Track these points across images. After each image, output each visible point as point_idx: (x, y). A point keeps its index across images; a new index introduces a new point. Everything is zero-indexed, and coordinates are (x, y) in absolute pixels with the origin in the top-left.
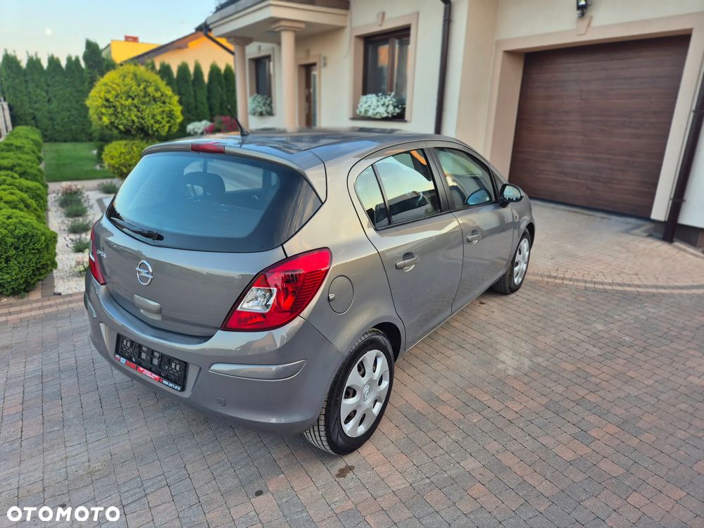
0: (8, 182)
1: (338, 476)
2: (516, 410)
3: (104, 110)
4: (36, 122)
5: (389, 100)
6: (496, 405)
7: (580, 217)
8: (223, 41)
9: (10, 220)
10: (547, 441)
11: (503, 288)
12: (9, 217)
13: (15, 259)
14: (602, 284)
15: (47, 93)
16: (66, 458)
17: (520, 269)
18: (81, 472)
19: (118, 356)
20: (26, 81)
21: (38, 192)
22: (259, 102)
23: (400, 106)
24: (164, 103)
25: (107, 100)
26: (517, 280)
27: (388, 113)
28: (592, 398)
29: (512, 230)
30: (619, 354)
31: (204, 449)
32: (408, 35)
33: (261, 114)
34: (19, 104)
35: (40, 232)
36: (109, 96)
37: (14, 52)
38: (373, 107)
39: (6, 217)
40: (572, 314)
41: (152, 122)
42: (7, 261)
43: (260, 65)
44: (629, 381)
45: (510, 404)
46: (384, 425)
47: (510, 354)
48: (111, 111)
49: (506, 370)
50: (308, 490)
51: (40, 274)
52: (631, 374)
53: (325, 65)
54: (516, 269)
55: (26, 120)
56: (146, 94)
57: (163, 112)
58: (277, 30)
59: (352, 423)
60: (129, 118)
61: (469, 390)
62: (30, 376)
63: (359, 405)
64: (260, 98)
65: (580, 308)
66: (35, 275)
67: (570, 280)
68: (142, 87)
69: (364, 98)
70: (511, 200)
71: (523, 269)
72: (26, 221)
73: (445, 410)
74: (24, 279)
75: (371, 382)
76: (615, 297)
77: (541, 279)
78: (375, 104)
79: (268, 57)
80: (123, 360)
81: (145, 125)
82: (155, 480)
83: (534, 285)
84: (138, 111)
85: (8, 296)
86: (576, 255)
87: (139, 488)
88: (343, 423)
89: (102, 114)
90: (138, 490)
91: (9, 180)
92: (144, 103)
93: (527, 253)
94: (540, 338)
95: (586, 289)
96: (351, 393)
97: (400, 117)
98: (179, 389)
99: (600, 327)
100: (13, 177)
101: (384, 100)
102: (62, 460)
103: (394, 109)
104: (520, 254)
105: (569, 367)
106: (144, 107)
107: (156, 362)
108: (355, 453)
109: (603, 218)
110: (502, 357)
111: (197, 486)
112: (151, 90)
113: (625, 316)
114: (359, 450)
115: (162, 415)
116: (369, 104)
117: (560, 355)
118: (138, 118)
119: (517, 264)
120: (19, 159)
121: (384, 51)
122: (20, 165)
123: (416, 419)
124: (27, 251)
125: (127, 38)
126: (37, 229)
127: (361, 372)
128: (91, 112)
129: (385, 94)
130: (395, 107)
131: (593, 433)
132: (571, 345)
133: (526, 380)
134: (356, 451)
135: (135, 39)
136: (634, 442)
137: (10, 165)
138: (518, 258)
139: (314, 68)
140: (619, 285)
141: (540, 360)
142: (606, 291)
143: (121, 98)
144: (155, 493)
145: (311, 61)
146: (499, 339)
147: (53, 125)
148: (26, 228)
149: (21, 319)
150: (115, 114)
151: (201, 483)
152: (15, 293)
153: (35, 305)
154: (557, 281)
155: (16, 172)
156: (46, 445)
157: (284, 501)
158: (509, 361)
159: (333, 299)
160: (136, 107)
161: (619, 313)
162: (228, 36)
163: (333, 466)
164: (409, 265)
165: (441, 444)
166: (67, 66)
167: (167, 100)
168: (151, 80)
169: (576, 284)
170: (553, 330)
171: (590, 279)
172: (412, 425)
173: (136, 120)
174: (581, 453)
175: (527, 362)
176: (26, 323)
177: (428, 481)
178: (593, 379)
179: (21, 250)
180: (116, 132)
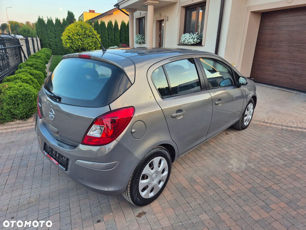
0: (28, 71)
1: (138, 216)
2: (234, 190)
3: (67, 41)
4: (50, 46)
5: (195, 36)
6: (223, 187)
7: (285, 93)
8: (124, 10)
9: (21, 87)
10: (246, 208)
11: (238, 126)
12: (20, 86)
13: (22, 104)
14: (291, 127)
15: (55, 35)
16: (21, 195)
17: (247, 118)
18: (25, 202)
19: (44, 151)
20: (47, 29)
21: (41, 76)
22: (139, 38)
23: (200, 39)
24: (93, 38)
25: (69, 37)
26: (246, 124)
27: (194, 42)
28: (275, 187)
29: (243, 99)
30: (294, 164)
31: (81, 196)
32: (205, 5)
33: (140, 43)
34: (44, 38)
35: (32, 93)
36: (70, 35)
37: (42, 17)
38: (187, 39)
39: (19, 86)
40: (272, 142)
41: (87, 46)
42: (18, 105)
43: (141, 21)
44: (297, 179)
45: (231, 187)
46: (165, 192)
47: (236, 161)
48: (70, 41)
49: (233, 168)
50: (121, 222)
51: (32, 111)
52: (299, 175)
53: (167, 20)
54: (245, 118)
55: (46, 46)
56: (85, 34)
57: (92, 41)
58: (146, 5)
59: (145, 192)
60: (78, 44)
61: (211, 178)
62: (18, 156)
63: (149, 183)
64: (140, 36)
65: (277, 139)
66: (30, 111)
67: (274, 124)
68: (83, 31)
69: (183, 35)
70: (243, 84)
71: (249, 118)
72: (27, 88)
73: (197, 187)
74: (25, 113)
75: (157, 172)
76: (297, 135)
77: (259, 123)
78: (188, 38)
79: (144, 17)
80: (46, 153)
81: (85, 47)
82: (55, 210)
83: (255, 126)
84: (82, 41)
85: (20, 119)
86: (280, 112)
87: (47, 213)
88: (140, 192)
89: (67, 42)
90: (46, 213)
91: (29, 70)
92: (84, 38)
93: (252, 110)
94: (253, 153)
95: (282, 129)
96: (145, 177)
97: (200, 44)
98: (65, 169)
99: (286, 150)
100: (30, 69)
101: (192, 36)
102: (19, 196)
103: (197, 40)
104: (248, 111)
105: (265, 169)
106: (84, 39)
107: (57, 155)
108: (148, 205)
109: (297, 94)
110: (232, 162)
111: (72, 214)
112: (87, 32)
113: (300, 144)
114: (151, 204)
115: (67, 178)
116: (186, 38)
117: (262, 163)
118: (82, 44)
119: (246, 116)
120: (37, 61)
121: (194, 13)
122: (35, 64)
123: (182, 190)
124: (27, 101)
125: (90, 11)
126: (31, 92)
127: (151, 167)
128: (63, 42)
129: (193, 33)
130: (197, 39)
131: (272, 206)
132: (269, 158)
133: (242, 174)
134: (149, 205)
135: (93, 12)
136: (294, 213)
137: (31, 64)
138: (247, 112)
139: (163, 21)
140: (300, 128)
141: (251, 165)
142: (292, 131)
143: (75, 35)
144: (53, 216)
145: (162, 19)
146: (232, 153)
147: (57, 48)
148: (26, 91)
149: (22, 130)
150: (72, 43)
151: (75, 213)
152: (22, 118)
153: (29, 124)
154: (267, 125)
155: (34, 67)
156: (15, 188)
157: (109, 227)
158: (234, 164)
159: (134, 132)
160: (81, 39)
161: (298, 143)
162: (126, 8)
163: (136, 211)
164: (180, 116)
165: (191, 205)
166: (63, 23)
167: (94, 36)
168: (88, 28)
169: (277, 126)
170: (261, 150)
171: (285, 124)
172: (179, 193)
173: (81, 45)
174: (264, 217)
175: (244, 165)
176: (23, 132)
177: (181, 224)
178: (277, 177)
179: (24, 101)
180: (73, 50)
